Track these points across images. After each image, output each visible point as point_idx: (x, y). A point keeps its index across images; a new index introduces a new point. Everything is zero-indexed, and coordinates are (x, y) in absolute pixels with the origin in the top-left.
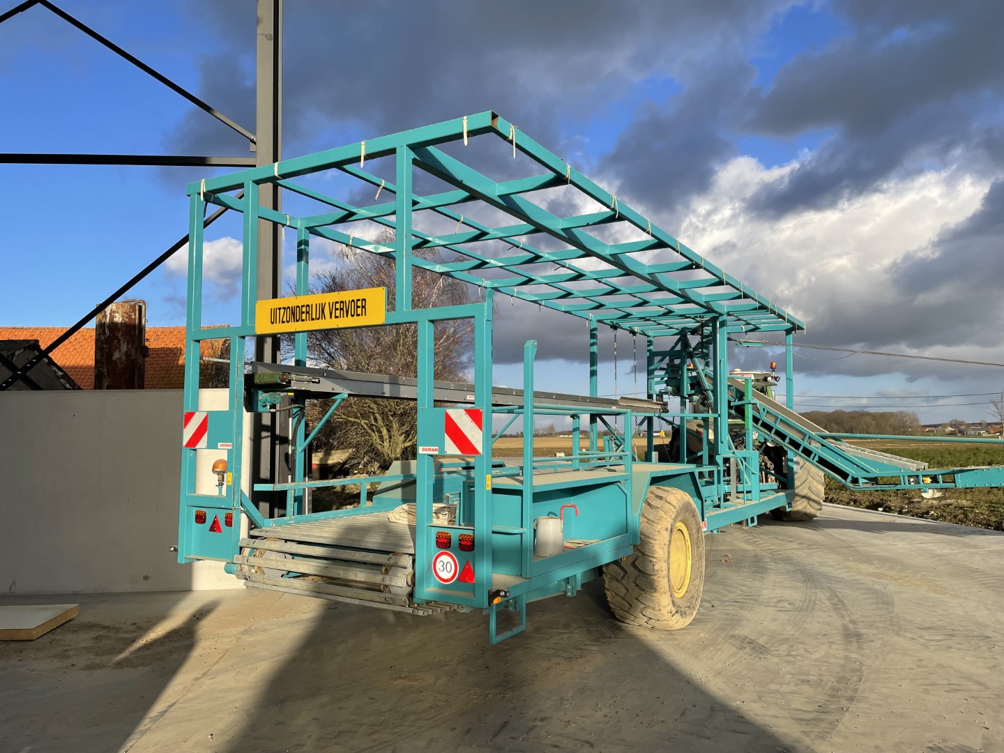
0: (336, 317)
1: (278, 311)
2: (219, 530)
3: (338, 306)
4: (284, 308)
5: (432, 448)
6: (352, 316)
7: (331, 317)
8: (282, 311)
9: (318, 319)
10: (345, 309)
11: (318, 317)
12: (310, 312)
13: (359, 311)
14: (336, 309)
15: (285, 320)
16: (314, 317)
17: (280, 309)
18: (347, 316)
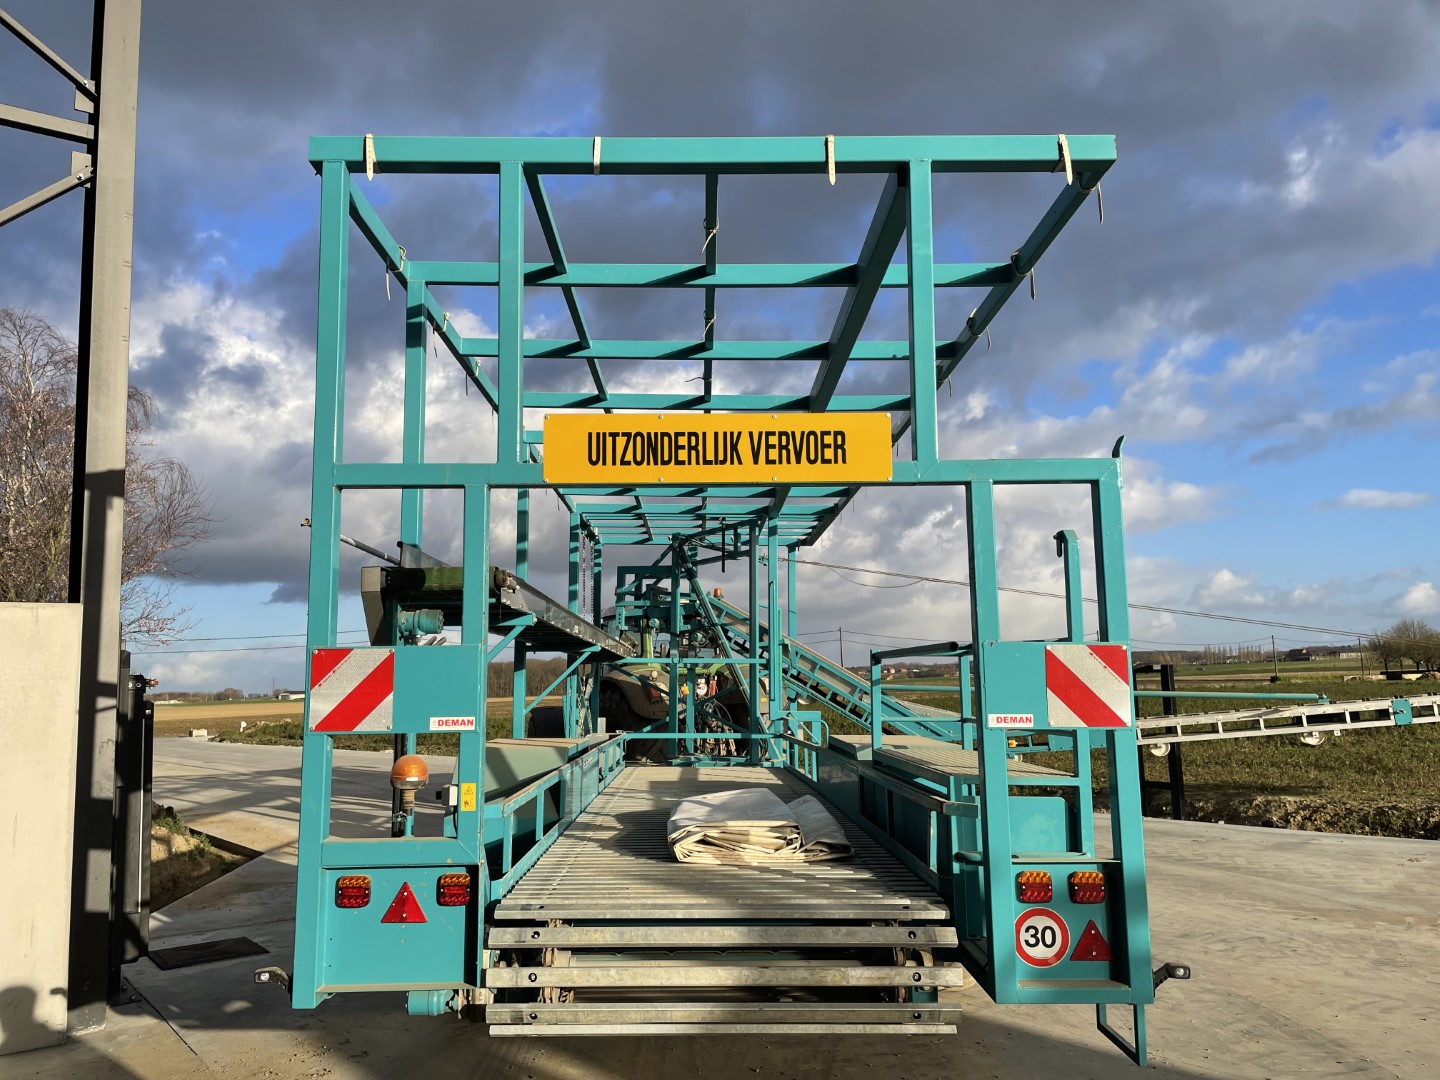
0: (769, 462)
1: (609, 440)
2: (418, 917)
3: (773, 440)
4: (627, 435)
5: (1019, 716)
6: (814, 462)
7: (756, 461)
8: (621, 441)
9: (723, 462)
10: (791, 447)
11: (721, 458)
12: (700, 448)
13: (829, 454)
14: (769, 447)
15: (629, 457)
16: (710, 456)
17: (614, 435)
18: (798, 461)
